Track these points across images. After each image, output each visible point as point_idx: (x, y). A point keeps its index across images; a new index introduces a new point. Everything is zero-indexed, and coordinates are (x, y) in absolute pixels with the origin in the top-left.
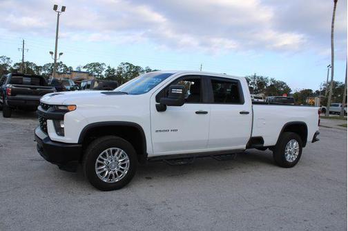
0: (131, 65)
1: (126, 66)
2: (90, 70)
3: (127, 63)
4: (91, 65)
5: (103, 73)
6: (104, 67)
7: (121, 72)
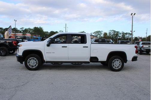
0: (115, 31)
1: (112, 31)
2: (96, 34)
3: (113, 30)
4: (96, 32)
5: (102, 35)
6: (102, 32)
7: (110, 35)
